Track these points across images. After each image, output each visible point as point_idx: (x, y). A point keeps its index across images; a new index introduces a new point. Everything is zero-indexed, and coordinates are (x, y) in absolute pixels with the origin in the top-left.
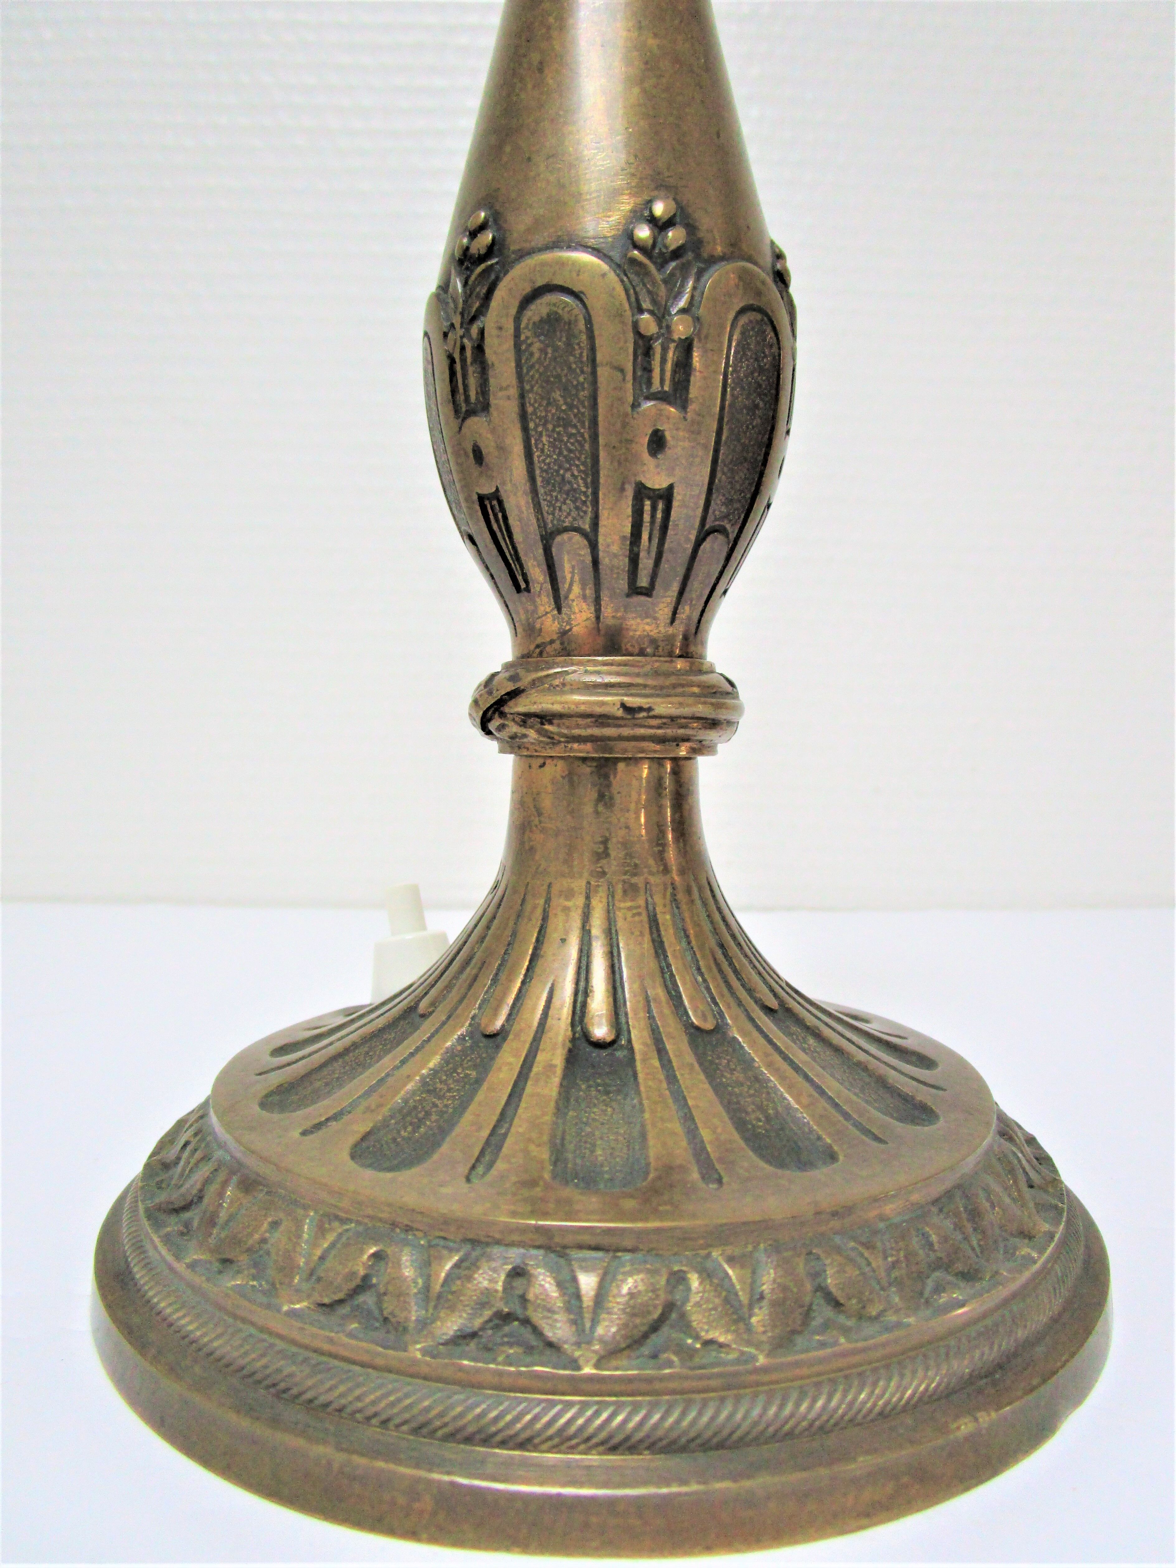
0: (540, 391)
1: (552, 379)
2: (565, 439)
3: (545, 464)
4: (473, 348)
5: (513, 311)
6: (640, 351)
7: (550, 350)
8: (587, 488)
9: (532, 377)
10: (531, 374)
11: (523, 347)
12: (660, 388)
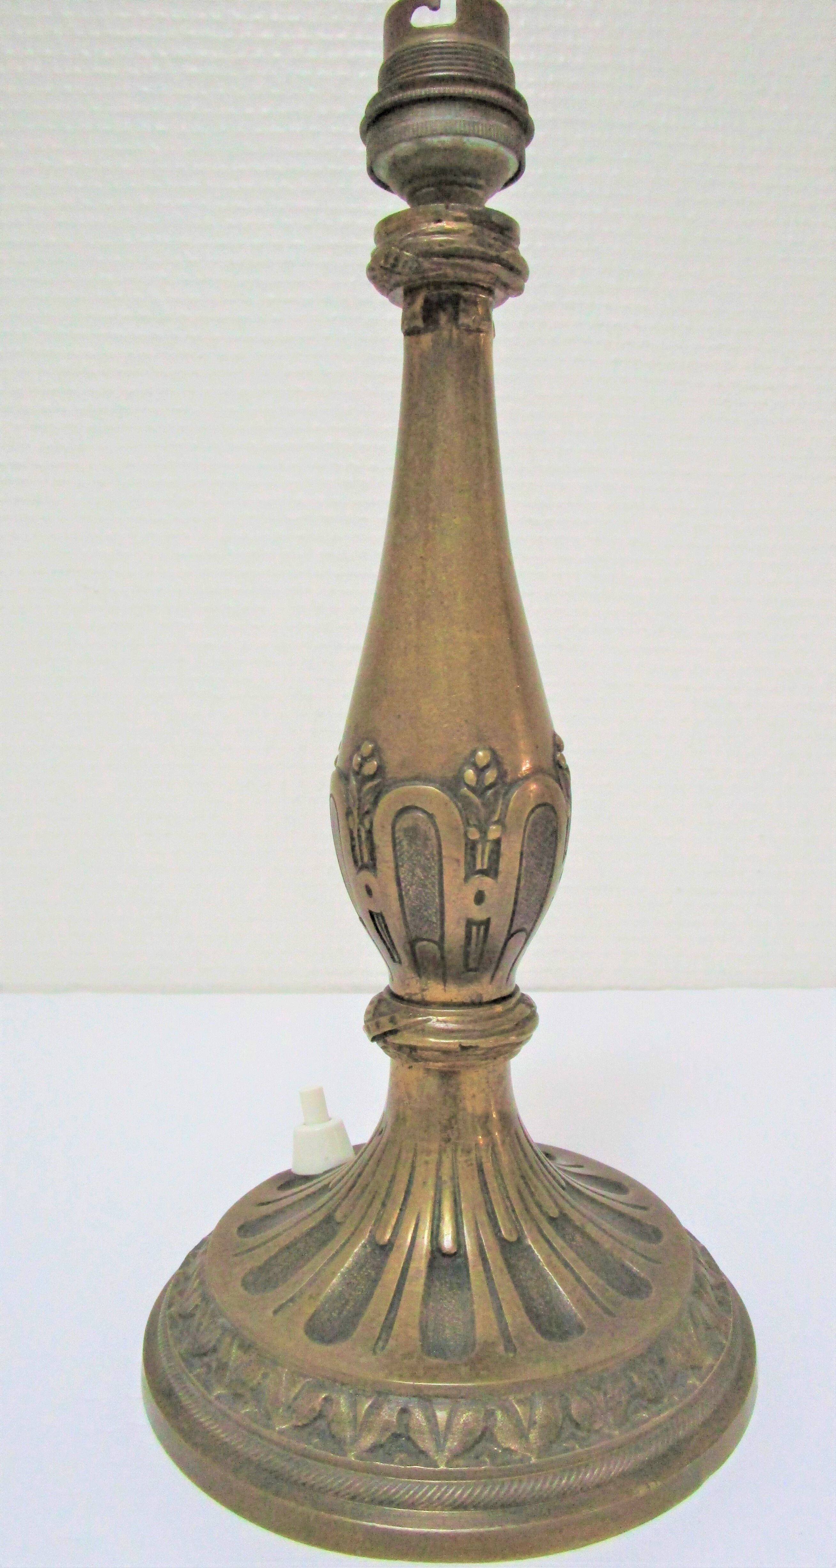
0: (408, 867)
1: (415, 862)
2: (424, 895)
3: (411, 906)
4: (365, 832)
5: (391, 818)
6: (468, 847)
7: (414, 846)
8: (437, 921)
10: (402, 857)
11: (397, 841)
12: (481, 868)
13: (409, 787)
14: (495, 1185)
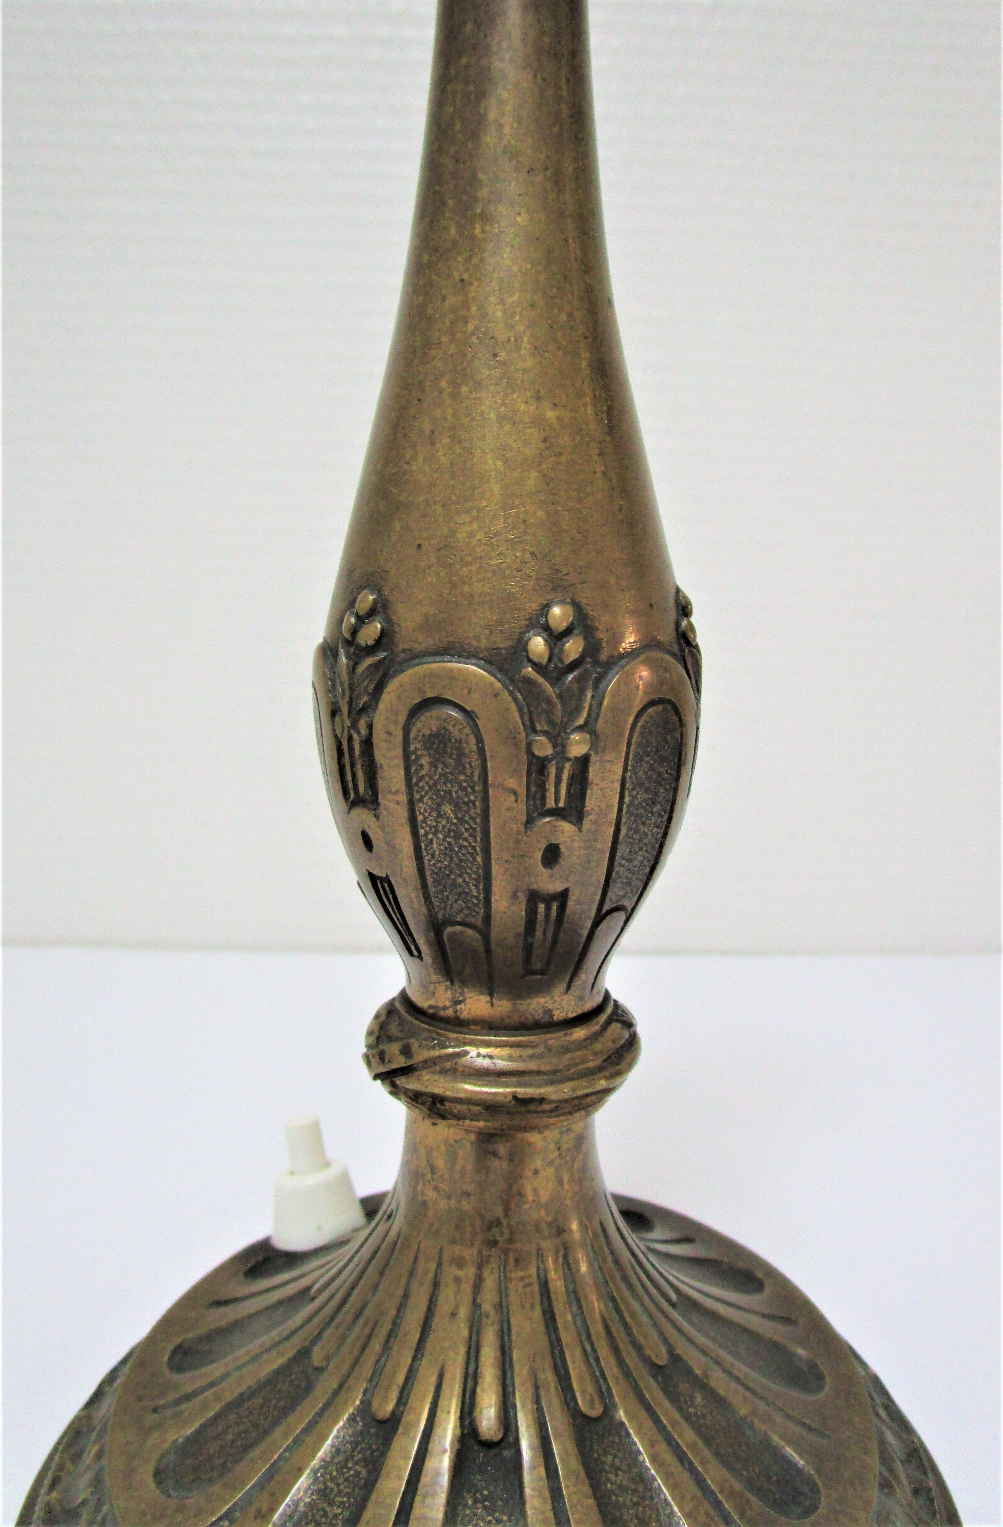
0: (430, 802)
1: (442, 793)
2: (456, 849)
3: (436, 867)
4: (361, 742)
5: (402, 719)
6: (534, 769)
7: (440, 766)
8: (479, 893)
9: (422, 788)
10: (421, 784)
11: (413, 757)
12: (554, 806)
13: (435, 666)
14: (569, 1317)
